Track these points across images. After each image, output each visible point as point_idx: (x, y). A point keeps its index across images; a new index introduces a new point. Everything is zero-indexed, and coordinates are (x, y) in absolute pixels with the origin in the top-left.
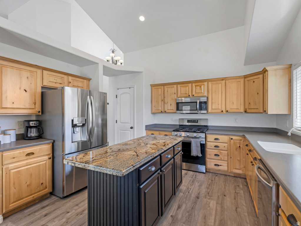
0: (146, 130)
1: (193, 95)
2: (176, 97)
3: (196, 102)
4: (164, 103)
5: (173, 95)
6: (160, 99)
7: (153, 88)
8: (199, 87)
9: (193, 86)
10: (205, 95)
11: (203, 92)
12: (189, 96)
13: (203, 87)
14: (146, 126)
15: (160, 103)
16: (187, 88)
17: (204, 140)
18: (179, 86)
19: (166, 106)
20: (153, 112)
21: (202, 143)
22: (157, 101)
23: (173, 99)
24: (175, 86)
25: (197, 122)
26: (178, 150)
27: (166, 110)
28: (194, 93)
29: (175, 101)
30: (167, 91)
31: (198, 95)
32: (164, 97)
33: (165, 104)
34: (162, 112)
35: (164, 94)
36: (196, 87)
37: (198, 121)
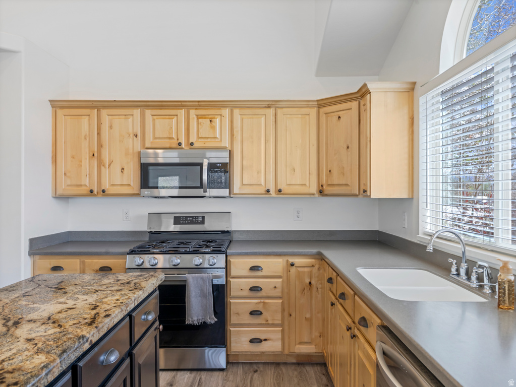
0: (32, 253)
1: (192, 144)
2: (138, 147)
3: (201, 165)
4: (100, 163)
5: (131, 140)
6: (87, 150)
7: (60, 112)
8: (208, 120)
9: (191, 117)
10: (223, 145)
11: (218, 136)
12: (180, 144)
13: (217, 121)
14: (32, 242)
15: (86, 163)
16: (174, 120)
17: (222, 273)
18: (148, 112)
19: (105, 172)
20: (59, 192)
21: (216, 282)
22: (73, 157)
23: (131, 151)
24: (137, 112)
25: (203, 222)
26: (146, 320)
27: (106, 185)
28: (193, 139)
29: (136, 159)
30: (111, 127)
31: (207, 145)
32: (100, 146)
33: (103, 168)
34: (91, 191)
35: (99, 134)
36: (200, 120)
37: (203, 218)
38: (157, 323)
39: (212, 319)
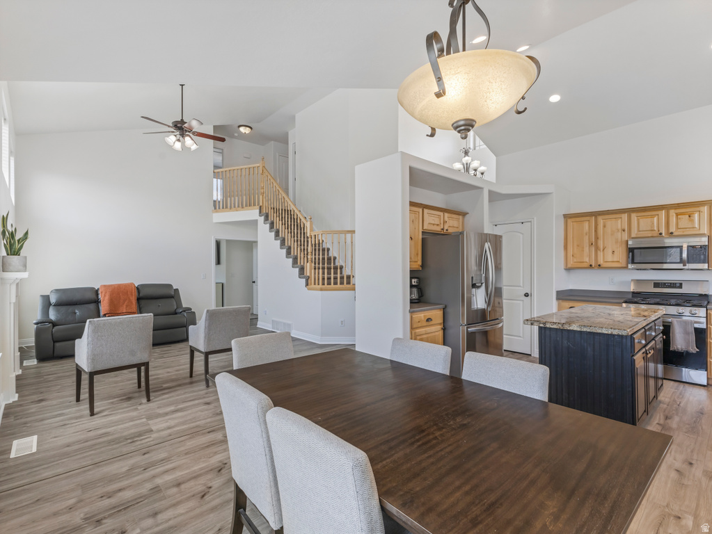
0: (558, 299)
1: (672, 233)
2: (625, 237)
3: (681, 247)
4: (597, 249)
5: (619, 234)
6: (587, 241)
7: (570, 221)
8: (687, 216)
9: (671, 214)
10: (701, 232)
11: (697, 226)
12: (661, 234)
13: (696, 216)
14: (558, 293)
15: (586, 249)
16: (655, 219)
17: (704, 320)
18: (634, 216)
19: (600, 254)
20: (569, 266)
21: (697, 326)
22: (578, 246)
23: (619, 240)
24: (625, 216)
25: (680, 286)
26: (659, 329)
27: (601, 261)
28: (672, 229)
29: (624, 246)
30: (604, 226)
31: (685, 233)
32: (597, 238)
33: (599, 252)
34: (591, 265)
35: (596, 231)
36: (679, 216)
37: (681, 284)
38: (661, 335)
39: (693, 349)
